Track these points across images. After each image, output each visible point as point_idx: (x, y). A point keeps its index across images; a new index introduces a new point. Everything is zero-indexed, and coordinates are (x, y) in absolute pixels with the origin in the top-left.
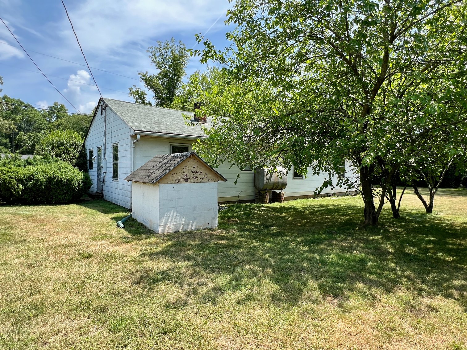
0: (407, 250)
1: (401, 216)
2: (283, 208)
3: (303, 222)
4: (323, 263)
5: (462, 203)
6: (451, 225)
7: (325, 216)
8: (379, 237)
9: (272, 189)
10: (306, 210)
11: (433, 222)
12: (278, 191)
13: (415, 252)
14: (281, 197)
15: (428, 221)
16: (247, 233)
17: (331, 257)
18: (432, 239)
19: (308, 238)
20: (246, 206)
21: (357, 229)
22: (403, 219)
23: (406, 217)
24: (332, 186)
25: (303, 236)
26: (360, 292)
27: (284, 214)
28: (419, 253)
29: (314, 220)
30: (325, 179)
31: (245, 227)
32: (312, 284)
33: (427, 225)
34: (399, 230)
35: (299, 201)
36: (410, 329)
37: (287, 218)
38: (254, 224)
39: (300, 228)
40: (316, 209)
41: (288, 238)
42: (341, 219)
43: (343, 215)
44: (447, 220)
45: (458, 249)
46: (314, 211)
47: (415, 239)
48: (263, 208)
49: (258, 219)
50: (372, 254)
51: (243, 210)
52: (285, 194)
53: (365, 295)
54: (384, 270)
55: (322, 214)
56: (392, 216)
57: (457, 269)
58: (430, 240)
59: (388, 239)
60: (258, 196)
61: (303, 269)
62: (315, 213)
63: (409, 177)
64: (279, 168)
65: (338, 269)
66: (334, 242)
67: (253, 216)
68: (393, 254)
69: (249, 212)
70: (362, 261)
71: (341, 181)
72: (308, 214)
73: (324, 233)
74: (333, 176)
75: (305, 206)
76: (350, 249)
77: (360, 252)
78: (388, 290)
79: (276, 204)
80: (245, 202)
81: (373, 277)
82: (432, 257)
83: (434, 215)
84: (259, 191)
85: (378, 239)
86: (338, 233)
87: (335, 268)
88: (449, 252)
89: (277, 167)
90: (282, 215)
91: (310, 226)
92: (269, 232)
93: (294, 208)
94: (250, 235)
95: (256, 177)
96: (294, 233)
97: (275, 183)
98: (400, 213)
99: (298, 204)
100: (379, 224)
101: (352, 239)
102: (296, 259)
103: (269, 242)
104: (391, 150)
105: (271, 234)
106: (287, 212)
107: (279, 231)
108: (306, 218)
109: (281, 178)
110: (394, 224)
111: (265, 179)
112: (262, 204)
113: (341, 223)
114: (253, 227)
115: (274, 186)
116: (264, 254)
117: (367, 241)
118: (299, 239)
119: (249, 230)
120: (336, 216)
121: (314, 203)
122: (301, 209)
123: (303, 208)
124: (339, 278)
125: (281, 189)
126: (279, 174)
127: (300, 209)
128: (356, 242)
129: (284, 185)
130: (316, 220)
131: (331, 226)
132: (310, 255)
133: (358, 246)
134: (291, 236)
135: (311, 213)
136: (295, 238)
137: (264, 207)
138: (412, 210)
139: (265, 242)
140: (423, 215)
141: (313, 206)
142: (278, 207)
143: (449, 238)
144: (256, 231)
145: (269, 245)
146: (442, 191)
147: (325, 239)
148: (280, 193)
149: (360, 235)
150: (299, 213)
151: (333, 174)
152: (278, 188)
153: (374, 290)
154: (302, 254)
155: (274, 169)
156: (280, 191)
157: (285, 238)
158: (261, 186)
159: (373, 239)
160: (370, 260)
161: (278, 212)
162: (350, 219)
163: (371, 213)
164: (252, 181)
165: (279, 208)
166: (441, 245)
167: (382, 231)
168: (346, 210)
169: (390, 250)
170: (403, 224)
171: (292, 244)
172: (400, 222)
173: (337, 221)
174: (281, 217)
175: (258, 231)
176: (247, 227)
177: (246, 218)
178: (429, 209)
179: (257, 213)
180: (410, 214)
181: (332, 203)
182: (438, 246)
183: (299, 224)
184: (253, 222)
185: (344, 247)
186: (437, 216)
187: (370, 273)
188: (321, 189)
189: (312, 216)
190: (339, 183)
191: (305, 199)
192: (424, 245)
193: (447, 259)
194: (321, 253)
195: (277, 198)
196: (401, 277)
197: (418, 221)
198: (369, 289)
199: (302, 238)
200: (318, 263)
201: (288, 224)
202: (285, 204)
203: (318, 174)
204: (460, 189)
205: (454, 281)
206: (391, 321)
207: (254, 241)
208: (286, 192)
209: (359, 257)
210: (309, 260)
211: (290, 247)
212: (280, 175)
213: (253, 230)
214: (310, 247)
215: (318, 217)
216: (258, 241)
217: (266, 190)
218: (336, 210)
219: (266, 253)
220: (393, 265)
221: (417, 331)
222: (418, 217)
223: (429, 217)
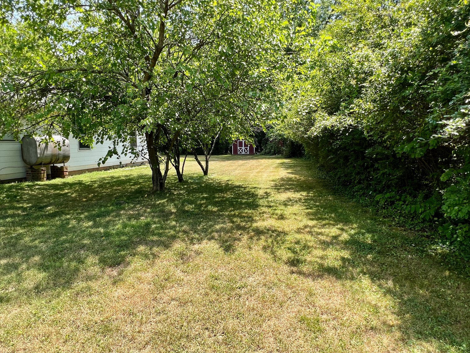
0: (186, 208)
1: (184, 180)
2: (65, 185)
3: (90, 196)
4: (107, 235)
5: (228, 165)
6: (220, 183)
7: (115, 188)
8: (165, 200)
9: (50, 163)
10: (95, 183)
11: (208, 182)
12: (59, 165)
13: (192, 209)
14: (64, 172)
15: (205, 182)
16: (8, 220)
17: (117, 227)
18: (206, 196)
19: (94, 212)
20: (11, 187)
21: (146, 196)
22: (186, 182)
23: (188, 180)
24: (118, 155)
25: (88, 211)
26: (142, 254)
27: (66, 191)
28: (195, 209)
29: (103, 193)
30: (110, 148)
31: (7, 213)
32: (92, 259)
33: (203, 185)
34: (182, 192)
35: (88, 174)
36: (181, 274)
37: (69, 194)
38: (22, 207)
39: (85, 203)
40: (107, 181)
41: (68, 216)
42: (132, 189)
43: (134, 185)
44: (218, 180)
45: (221, 201)
46: (103, 184)
47: (193, 197)
48: (37, 187)
49: (28, 201)
50: (157, 217)
51: (6, 192)
52: (68, 168)
53: (146, 256)
54: (166, 229)
55: (113, 186)
56: (178, 181)
57: (219, 216)
58: (204, 197)
59: (172, 200)
60: (30, 172)
61: (83, 246)
62: (105, 186)
63: (189, 145)
64: (57, 138)
65: (123, 238)
66: (122, 212)
67: (21, 198)
68: (175, 213)
69: (15, 194)
70: (148, 225)
71: (126, 149)
72: (96, 188)
73: (112, 205)
74: (117, 145)
75: (94, 180)
76: (137, 217)
77: (146, 217)
78: (167, 246)
79: (57, 181)
80: (9, 181)
81: (155, 238)
82: (204, 210)
83: (209, 177)
84: (31, 167)
85: (164, 203)
86: (127, 202)
87: (119, 238)
88: (215, 204)
89: (53, 136)
90: (64, 192)
91: (97, 200)
92: (43, 213)
93: (80, 183)
94: (12, 222)
95: (25, 149)
96: (77, 210)
97: (53, 156)
98: (183, 177)
99: (85, 178)
100: (166, 188)
101: (140, 207)
102: (76, 237)
103: (41, 225)
104: (171, 119)
105: (45, 215)
106: (71, 188)
107: (57, 210)
108: (94, 193)
109: (60, 149)
110: (178, 187)
111: (39, 151)
112: (36, 183)
113: (131, 192)
114: (20, 212)
115: (52, 160)
116: (33, 241)
117: (154, 206)
118: (82, 216)
119: (13, 216)
120: (127, 186)
121: (105, 176)
122: (89, 183)
123: (91, 181)
124: (123, 246)
125: (63, 162)
126: (57, 145)
127: (87, 184)
128: (144, 208)
129: (66, 158)
130: (105, 192)
131: (121, 196)
132: (93, 230)
133: (145, 211)
134: (73, 214)
135: (100, 186)
136: (77, 215)
137: (39, 185)
138: (194, 174)
139: (36, 226)
140: (201, 177)
141: (104, 179)
142: (60, 183)
143: (217, 193)
144: (23, 215)
145: (41, 229)
146: (216, 158)
147: (112, 211)
148: (62, 167)
149: (148, 201)
150: (85, 188)
151: (118, 143)
152: (59, 161)
153: (155, 249)
154: (84, 231)
155: (50, 139)
156: (62, 165)
157: (64, 217)
158: (33, 160)
159: (160, 203)
160: (155, 223)
161: (58, 190)
162: (141, 188)
163: (159, 180)
164: (19, 154)
165: (61, 185)
166: (211, 201)
167: (168, 195)
168: (137, 180)
169: (173, 211)
170: (186, 186)
171: (73, 222)
172: (183, 185)
173: (127, 192)
174: (62, 195)
175: (27, 215)
176: (10, 212)
177: (10, 202)
178: (206, 172)
179: (28, 194)
180: (191, 178)
181: (125, 174)
182: (209, 201)
183: (84, 200)
184: (21, 205)
185: (132, 215)
186: (211, 177)
187: (154, 234)
188: (106, 159)
189: (101, 189)
190: (124, 151)
191: (95, 173)
192: (200, 202)
193: (214, 210)
194: (106, 226)
195: (58, 173)
196: (179, 231)
197: (197, 183)
198: (151, 249)
199: (86, 214)
200: (102, 237)
201: (71, 201)
202: (69, 179)
203: (102, 142)
204: (228, 155)
205: (216, 226)
206: (167, 272)
207: (18, 228)
208: (70, 165)
209: (144, 222)
210: (91, 236)
211: (70, 226)
212: (59, 145)
213: (19, 215)
214: (95, 222)
215: (107, 190)
216: (24, 227)
217: (41, 164)
218: (129, 180)
219: (36, 239)
220: (174, 223)
221: (186, 274)
222: (197, 180)
223: (205, 178)
